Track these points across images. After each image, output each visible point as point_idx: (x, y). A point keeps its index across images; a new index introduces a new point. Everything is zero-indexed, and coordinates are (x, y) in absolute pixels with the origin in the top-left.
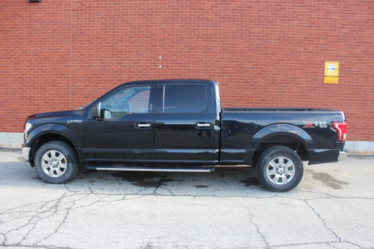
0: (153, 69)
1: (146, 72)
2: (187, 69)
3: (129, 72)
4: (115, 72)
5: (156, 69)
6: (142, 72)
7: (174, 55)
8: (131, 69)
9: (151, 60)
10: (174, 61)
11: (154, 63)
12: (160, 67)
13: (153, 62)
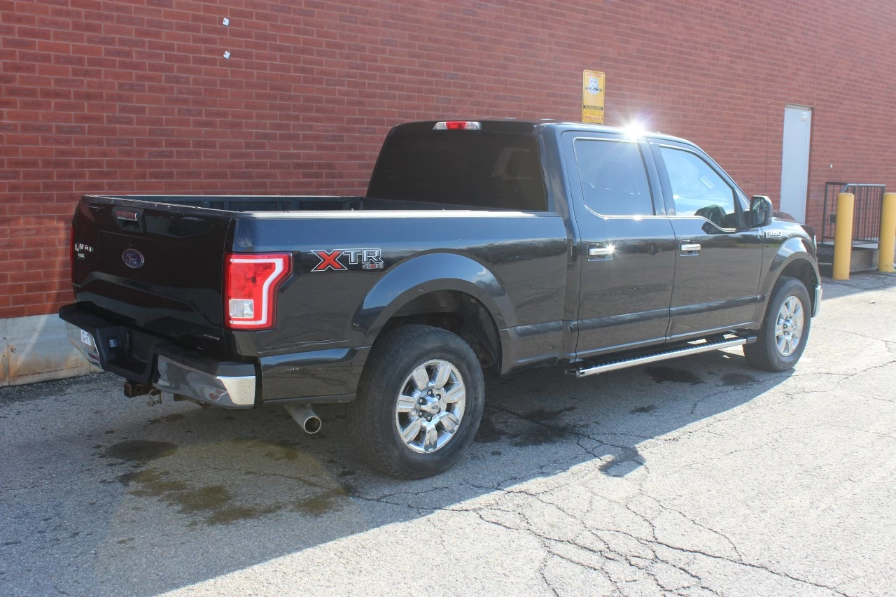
0: (205, 61)
1: (180, 70)
2: (303, 70)
3: (123, 65)
4: (69, 61)
5: (213, 62)
6: (171, 69)
7: (266, 17)
8: (128, 54)
9: (197, 29)
10: (266, 37)
11: (206, 41)
12: (227, 55)
13: (202, 34)
